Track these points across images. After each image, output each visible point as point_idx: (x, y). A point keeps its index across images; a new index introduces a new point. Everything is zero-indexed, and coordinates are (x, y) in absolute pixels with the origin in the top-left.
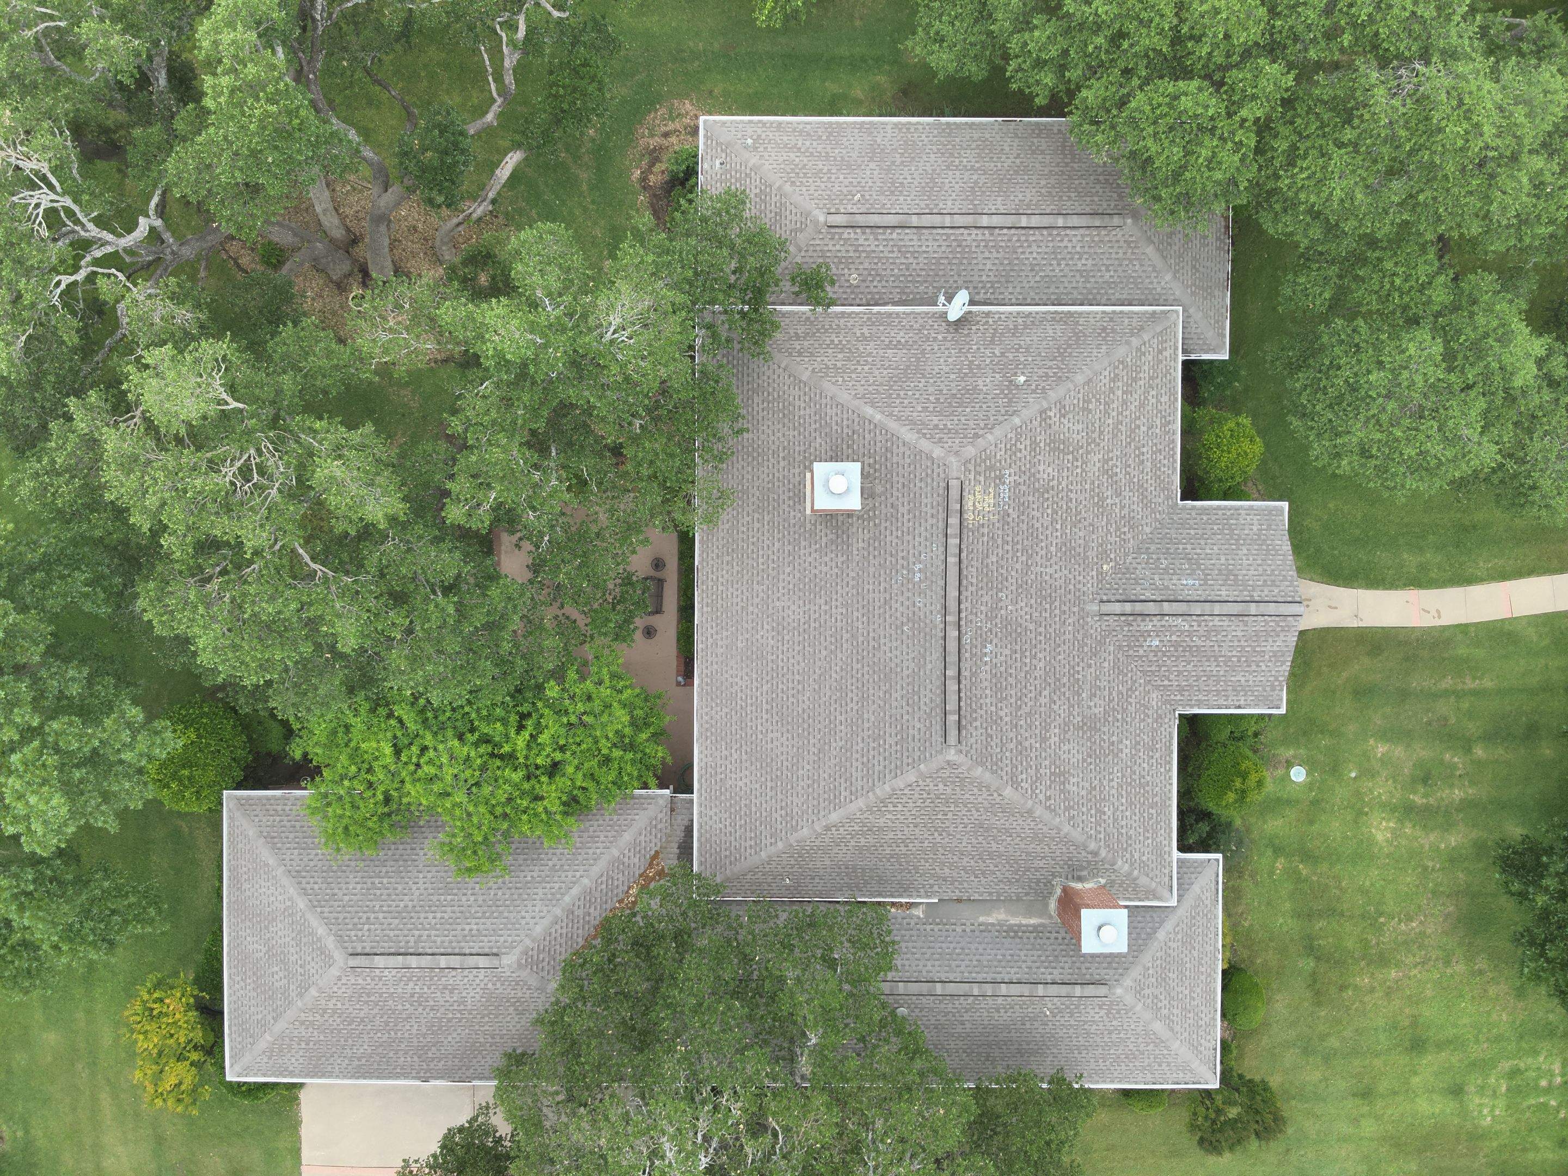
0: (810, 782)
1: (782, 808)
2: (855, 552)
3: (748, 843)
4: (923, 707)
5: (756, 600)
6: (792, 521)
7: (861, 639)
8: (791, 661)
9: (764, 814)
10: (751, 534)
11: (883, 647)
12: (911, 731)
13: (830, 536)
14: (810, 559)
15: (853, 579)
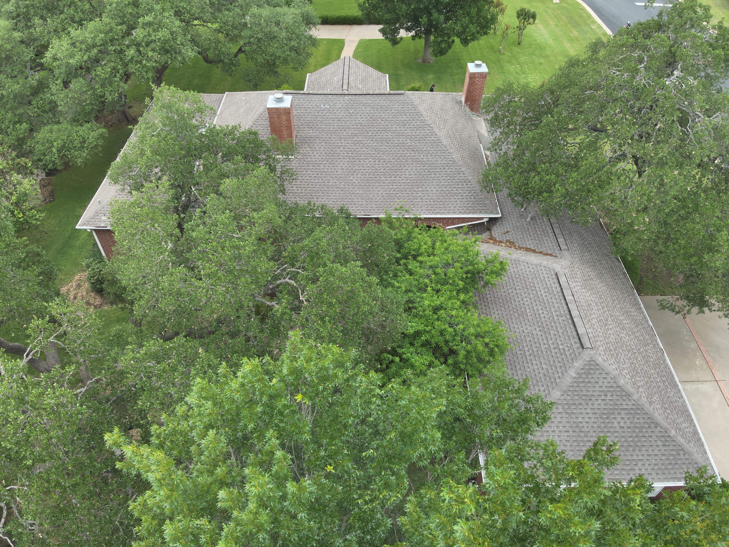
0: (429, 155)
1: (444, 169)
2: (315, 134)
3: (465, 186)
4: (388, 104)
5: (338, 183)
6: (298, 164)
7: (357, 132)
8: (369, 165)
9: (449, 178)
10: (303, 186)
11: (361, 122)
12: (400, 109)
13: (306, 146)
14: (317, 156)
15: (327, 135)
